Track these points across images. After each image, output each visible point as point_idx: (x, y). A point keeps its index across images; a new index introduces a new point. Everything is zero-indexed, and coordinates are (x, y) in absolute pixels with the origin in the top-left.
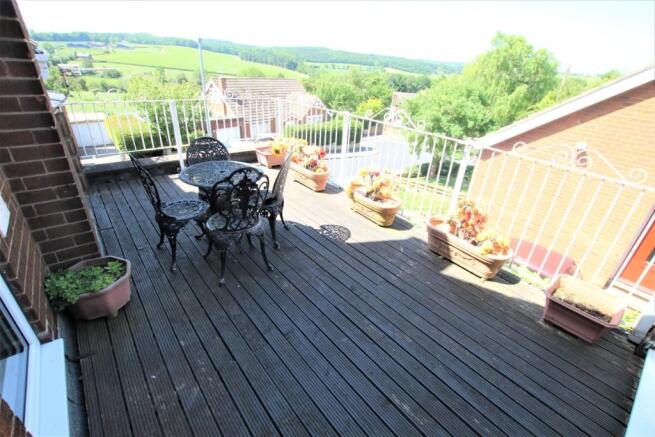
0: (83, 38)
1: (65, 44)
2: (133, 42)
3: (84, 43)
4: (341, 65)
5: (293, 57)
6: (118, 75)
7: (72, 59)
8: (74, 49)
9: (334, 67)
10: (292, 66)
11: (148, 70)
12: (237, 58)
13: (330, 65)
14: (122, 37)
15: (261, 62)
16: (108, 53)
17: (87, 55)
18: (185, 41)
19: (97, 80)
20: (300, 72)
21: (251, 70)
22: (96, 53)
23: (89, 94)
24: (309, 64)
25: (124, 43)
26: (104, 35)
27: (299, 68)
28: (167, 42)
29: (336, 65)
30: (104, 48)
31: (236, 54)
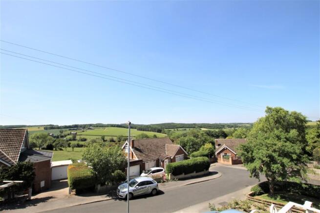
0: (76, 127)
1: (68, 129)
2: (95, 127)
3: (75, 128)
4: (181, 129)
5: (160, 128)
6: (85, 140)
7: (68, 135)
8: (70, 131)
9: (178, 130)
10: (159, 131)
11: (98, 137)
12: (136, 130)
13: (176, 129)
14: (91, 125)
15: (146, 131)
16: (83, 131)
17: (75, 133)
18: (115, 125)
19: (75, 143)
20: (163, 133)
21: (142, 134)
22: (79, 132)
23: (70, 149)
24: (167, 130)
25: (91, 127)
26: (84, 125)
27: (162, 132)
28: (108, 126)
29: (179, 129)
30: (83, 130)
31: (135, 128)
